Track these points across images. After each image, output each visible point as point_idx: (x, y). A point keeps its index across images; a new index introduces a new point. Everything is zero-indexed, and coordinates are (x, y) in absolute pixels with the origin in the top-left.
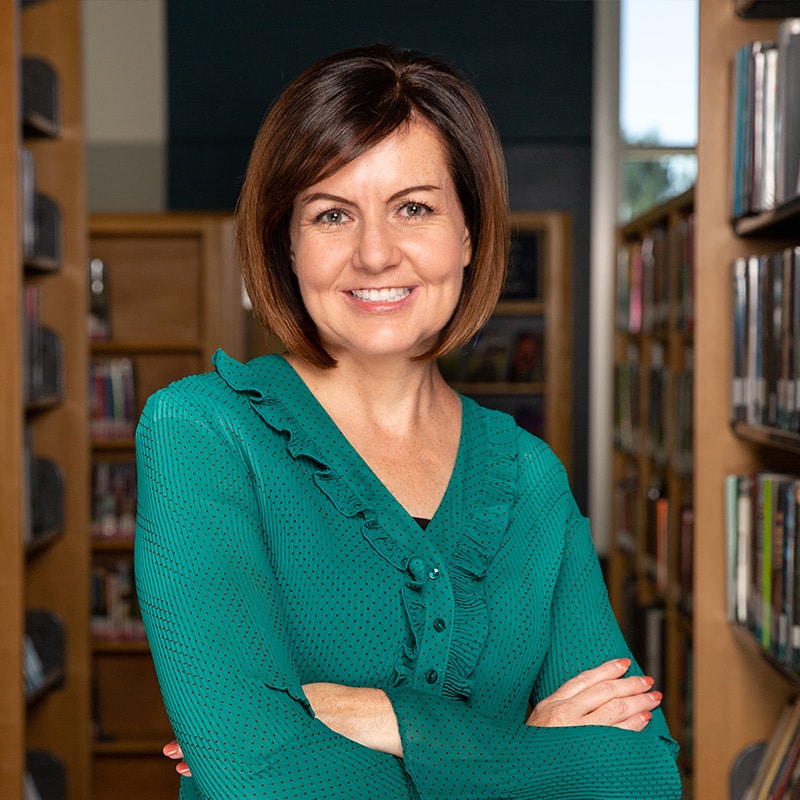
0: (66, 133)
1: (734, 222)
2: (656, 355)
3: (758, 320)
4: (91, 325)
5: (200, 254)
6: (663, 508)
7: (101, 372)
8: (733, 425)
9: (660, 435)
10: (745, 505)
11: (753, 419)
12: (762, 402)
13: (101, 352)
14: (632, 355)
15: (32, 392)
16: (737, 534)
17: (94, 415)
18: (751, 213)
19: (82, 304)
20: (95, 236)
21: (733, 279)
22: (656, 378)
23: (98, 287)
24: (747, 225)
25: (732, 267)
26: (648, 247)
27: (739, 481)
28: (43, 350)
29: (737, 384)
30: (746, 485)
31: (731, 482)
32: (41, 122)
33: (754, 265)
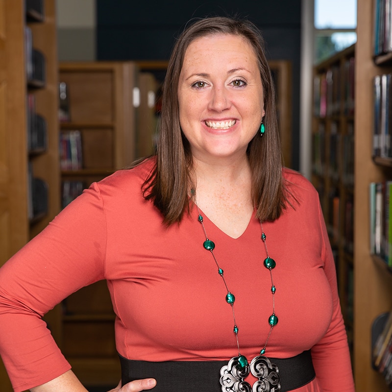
0: (47, 20)
1: (374, 58)
2: (333, 128)
3: (386, 106)
4: (60, 115)
5: (113, 80)
6: (337, 202)
7: (66, 137)
8: (374, 158)
9: (335, 166)
10: (379, 197)
11: (383, 155)
12: (388, 146)
13: (66, 128)
14: (321, 128)
15: (32, 146)
16: (376, 211)
17: (62, 158)
18: (384, 53)
19: (56, 104)
20: (63, 71)
21: (373, 86)
22: (333, 139)
23: (63, 95)
24: (381, 59)
25: (373, 81)
26: (329, 75)
27: (376, 186)
28: (37, 125)
29: (376, 138)
30: (380, 187)
31: (373, 186)
32: (35, 14)
33: (384, 79)
